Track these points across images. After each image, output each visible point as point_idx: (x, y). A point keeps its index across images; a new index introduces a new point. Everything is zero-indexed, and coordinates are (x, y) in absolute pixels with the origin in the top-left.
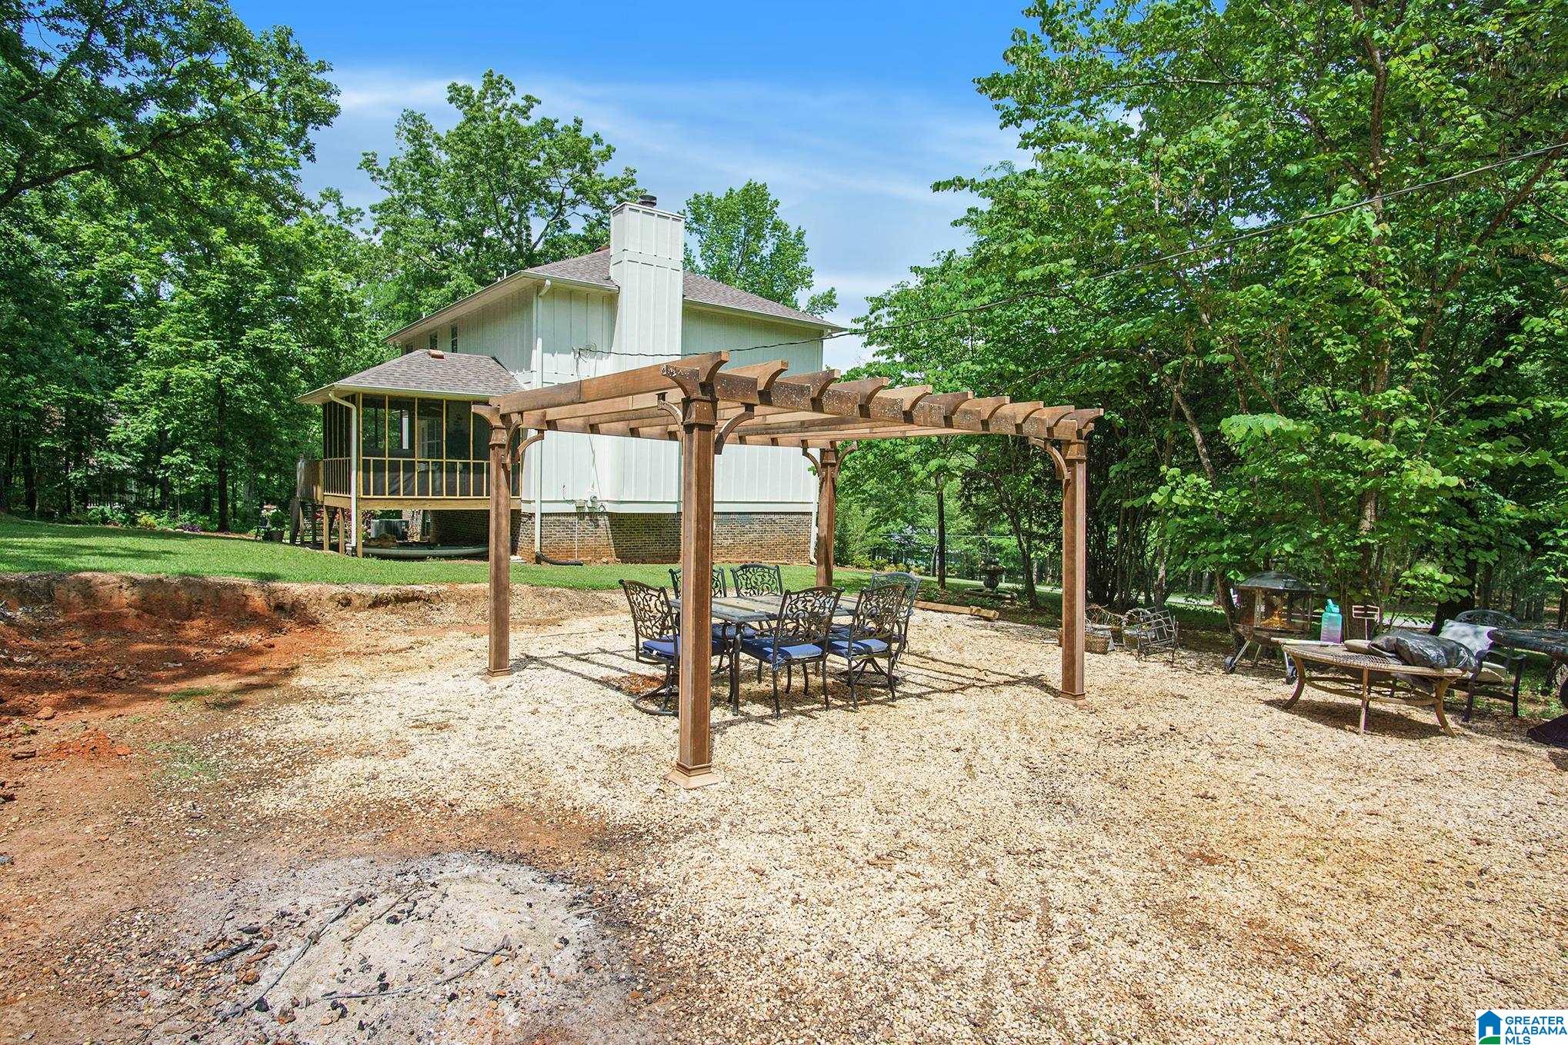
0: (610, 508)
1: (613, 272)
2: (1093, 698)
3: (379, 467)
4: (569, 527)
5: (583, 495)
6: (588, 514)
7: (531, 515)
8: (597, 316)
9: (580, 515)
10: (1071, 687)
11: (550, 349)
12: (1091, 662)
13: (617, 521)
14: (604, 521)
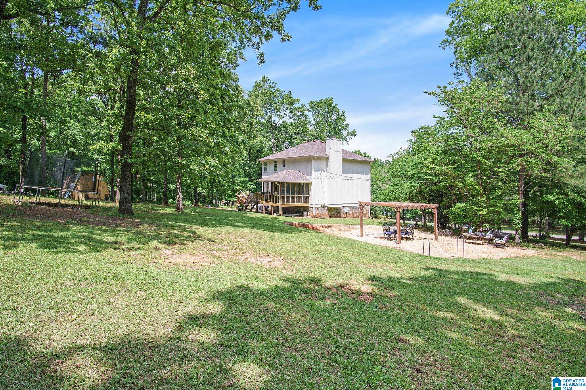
0: (328, 206)
1: (327, 152)
2: (439, 240)
3: (284, 198)
4: (320, 210)
5: (322, 203)
6: (323, 207)
7: (312, 208)
8: (324, 163)
9: (322, 207)
10: (436, 239)
11: (315, 171)
12: (439, 237)
13: (329, 209)
14: (326, 208)
